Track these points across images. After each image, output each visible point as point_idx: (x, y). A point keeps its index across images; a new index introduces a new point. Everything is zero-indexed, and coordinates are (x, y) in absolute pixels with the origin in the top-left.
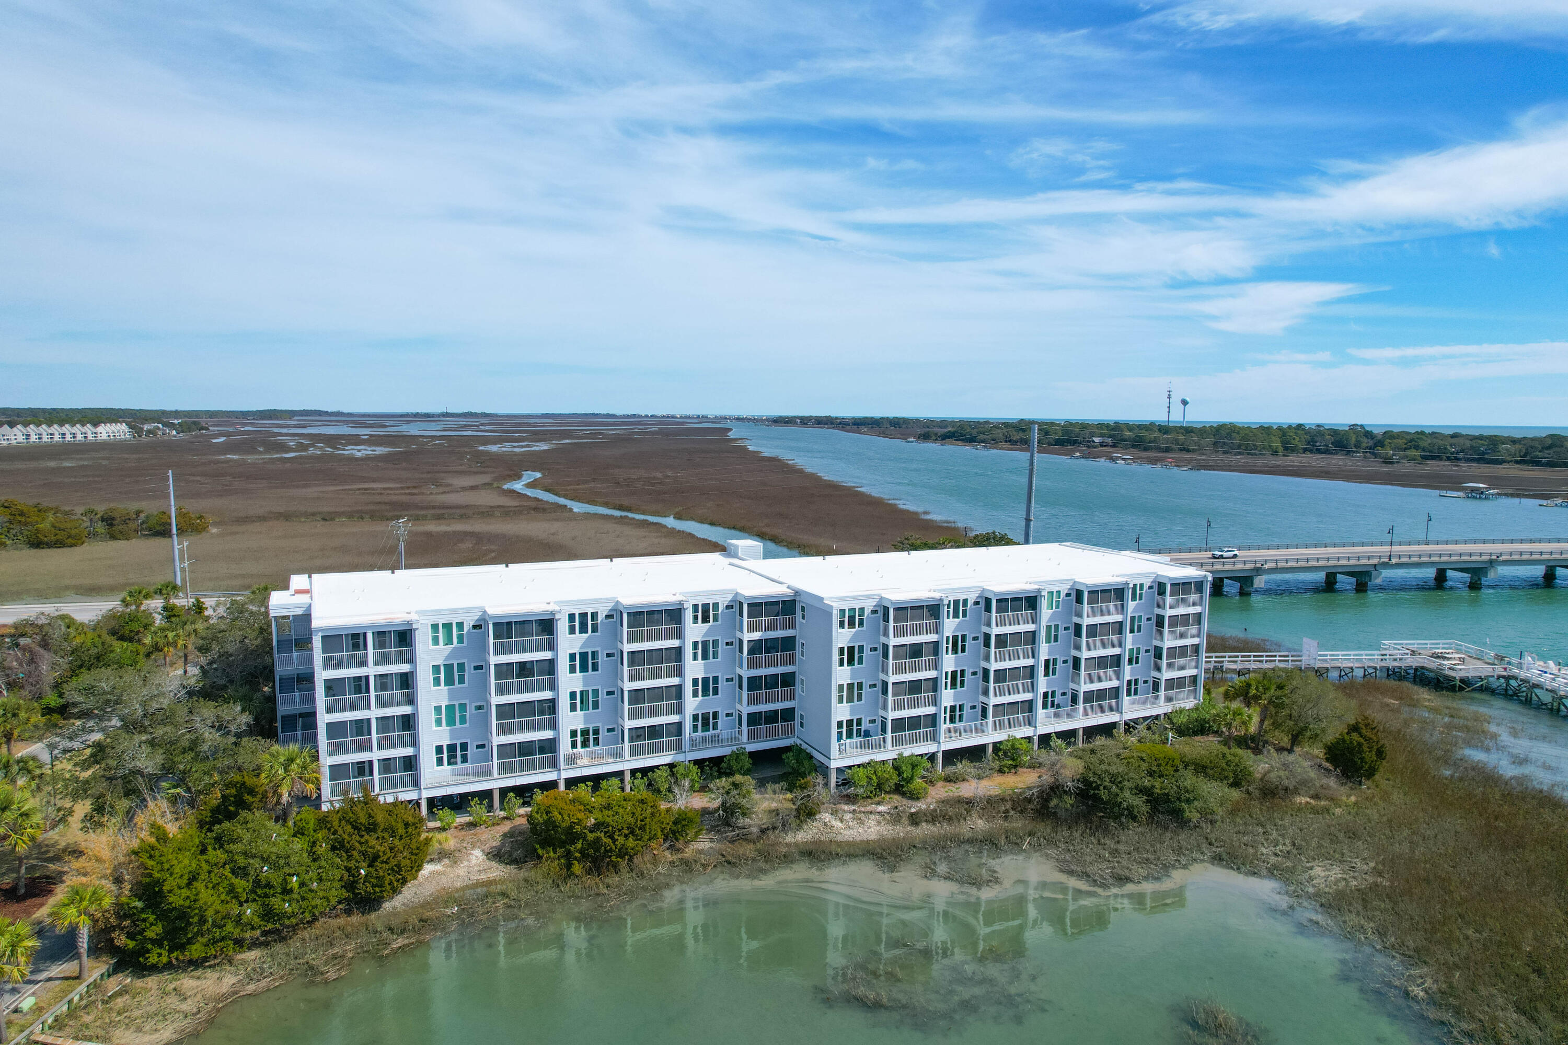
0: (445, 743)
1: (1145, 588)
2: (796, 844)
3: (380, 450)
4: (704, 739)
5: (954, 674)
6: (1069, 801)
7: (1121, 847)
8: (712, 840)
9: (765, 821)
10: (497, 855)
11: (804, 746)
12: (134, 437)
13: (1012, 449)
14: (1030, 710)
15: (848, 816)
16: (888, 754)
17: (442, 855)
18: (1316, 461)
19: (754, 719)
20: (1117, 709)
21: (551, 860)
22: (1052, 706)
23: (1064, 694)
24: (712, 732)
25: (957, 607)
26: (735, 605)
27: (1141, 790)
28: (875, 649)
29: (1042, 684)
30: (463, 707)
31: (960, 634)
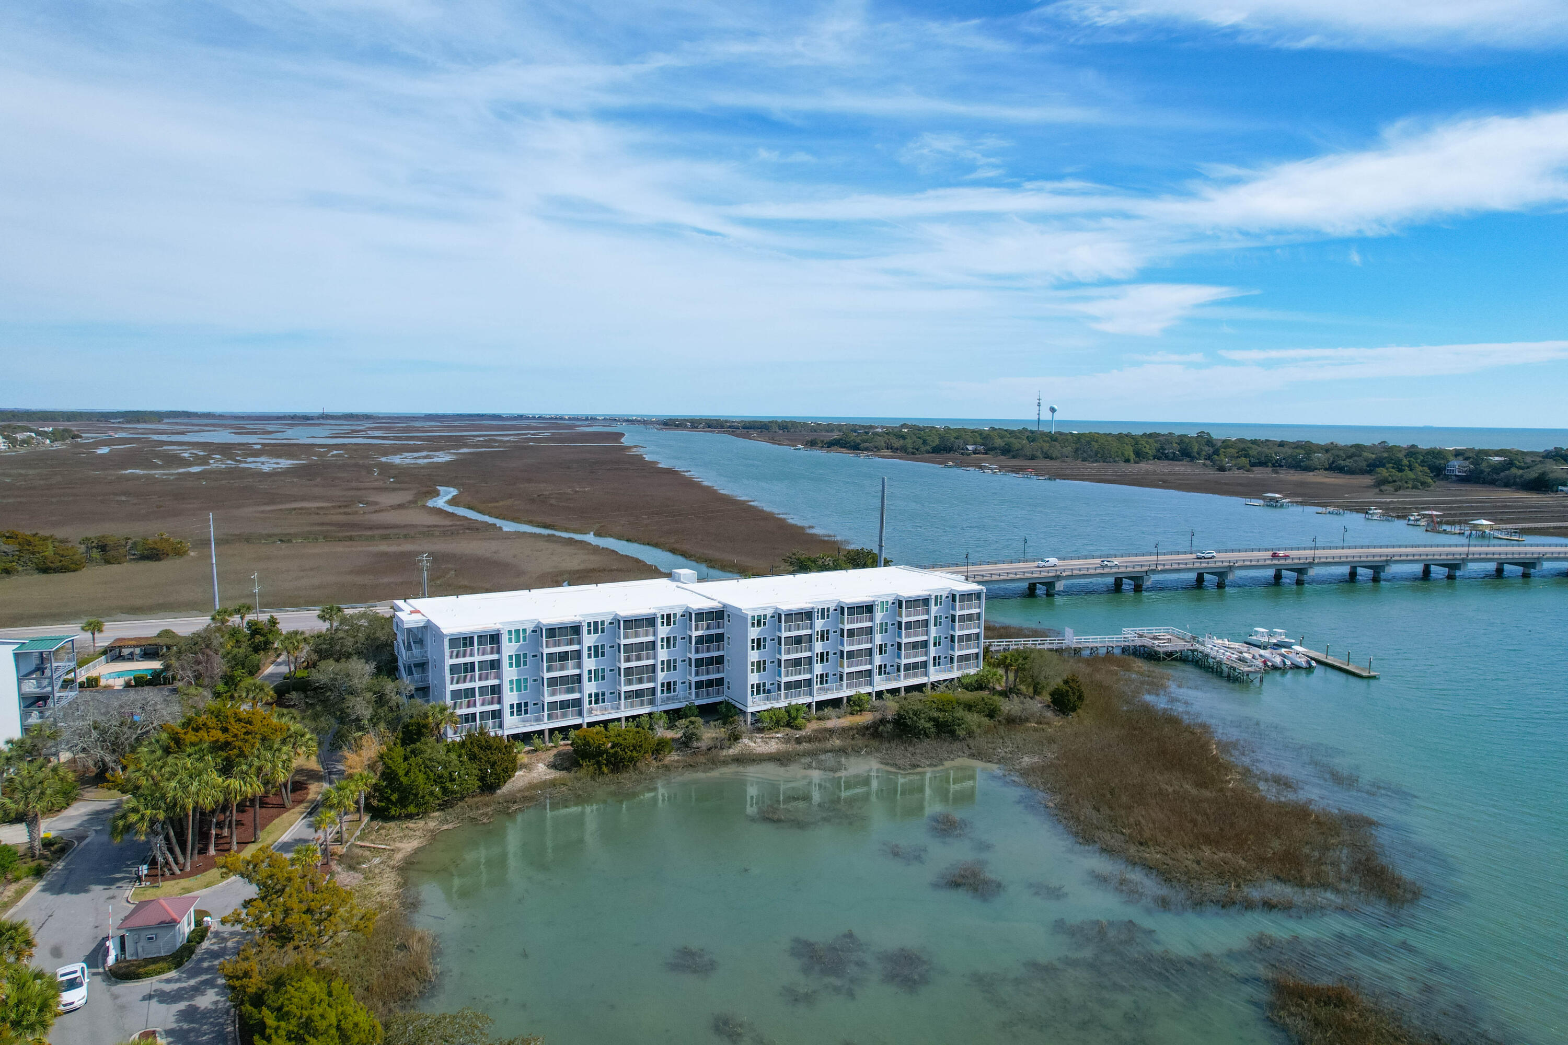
0: (515, 702)
1: (944, 598)
2: (729, 756)
3: (285, 463)
4: (668, 698)
5: (822, 654)
6: (889, 727)
7: (918, 751)
8: (679, 755)
9: (711, 743)
10: (553, 766)
11: (730, 701)
12: (9, 448)
13: (892, 457)
14: (870, 676)
15: (759, 740)
16: (782, 703)
17: (523, 766)
18: (1162, 467)
19: (699, 685)
20: (926, 674)
21: (588, 767)
22: (885, 673)
23: (892, 666)
24: (672, 693)
25: (823, 613)
26: (687, 615)
27: (931, 719)
28: (773, 640)
29: (878, 660)
30: (526, 680)
31: (825, 629)
